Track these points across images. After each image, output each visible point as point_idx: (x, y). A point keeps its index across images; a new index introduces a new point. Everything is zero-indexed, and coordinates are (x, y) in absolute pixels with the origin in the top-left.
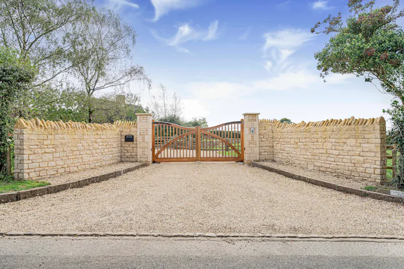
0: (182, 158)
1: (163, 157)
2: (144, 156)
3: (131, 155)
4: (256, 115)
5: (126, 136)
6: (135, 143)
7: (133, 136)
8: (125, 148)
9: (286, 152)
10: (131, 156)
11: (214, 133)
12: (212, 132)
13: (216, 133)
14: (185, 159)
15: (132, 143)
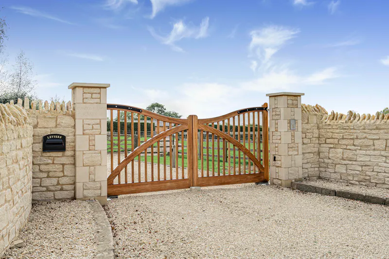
0: (162, 182)
1: (123, 182)
2: (91, 184)
3: (58, 184)
4: (297, 96)
5: (45, 138)
6: (68, 152)
7: (64, 138)
8: (43, 167)
9: (359, 163)
10: (59, 187)
11: (221, 129)
12: (216, 127)
13: (223, 129)
14: (169, 184)
15: (60, 154)
